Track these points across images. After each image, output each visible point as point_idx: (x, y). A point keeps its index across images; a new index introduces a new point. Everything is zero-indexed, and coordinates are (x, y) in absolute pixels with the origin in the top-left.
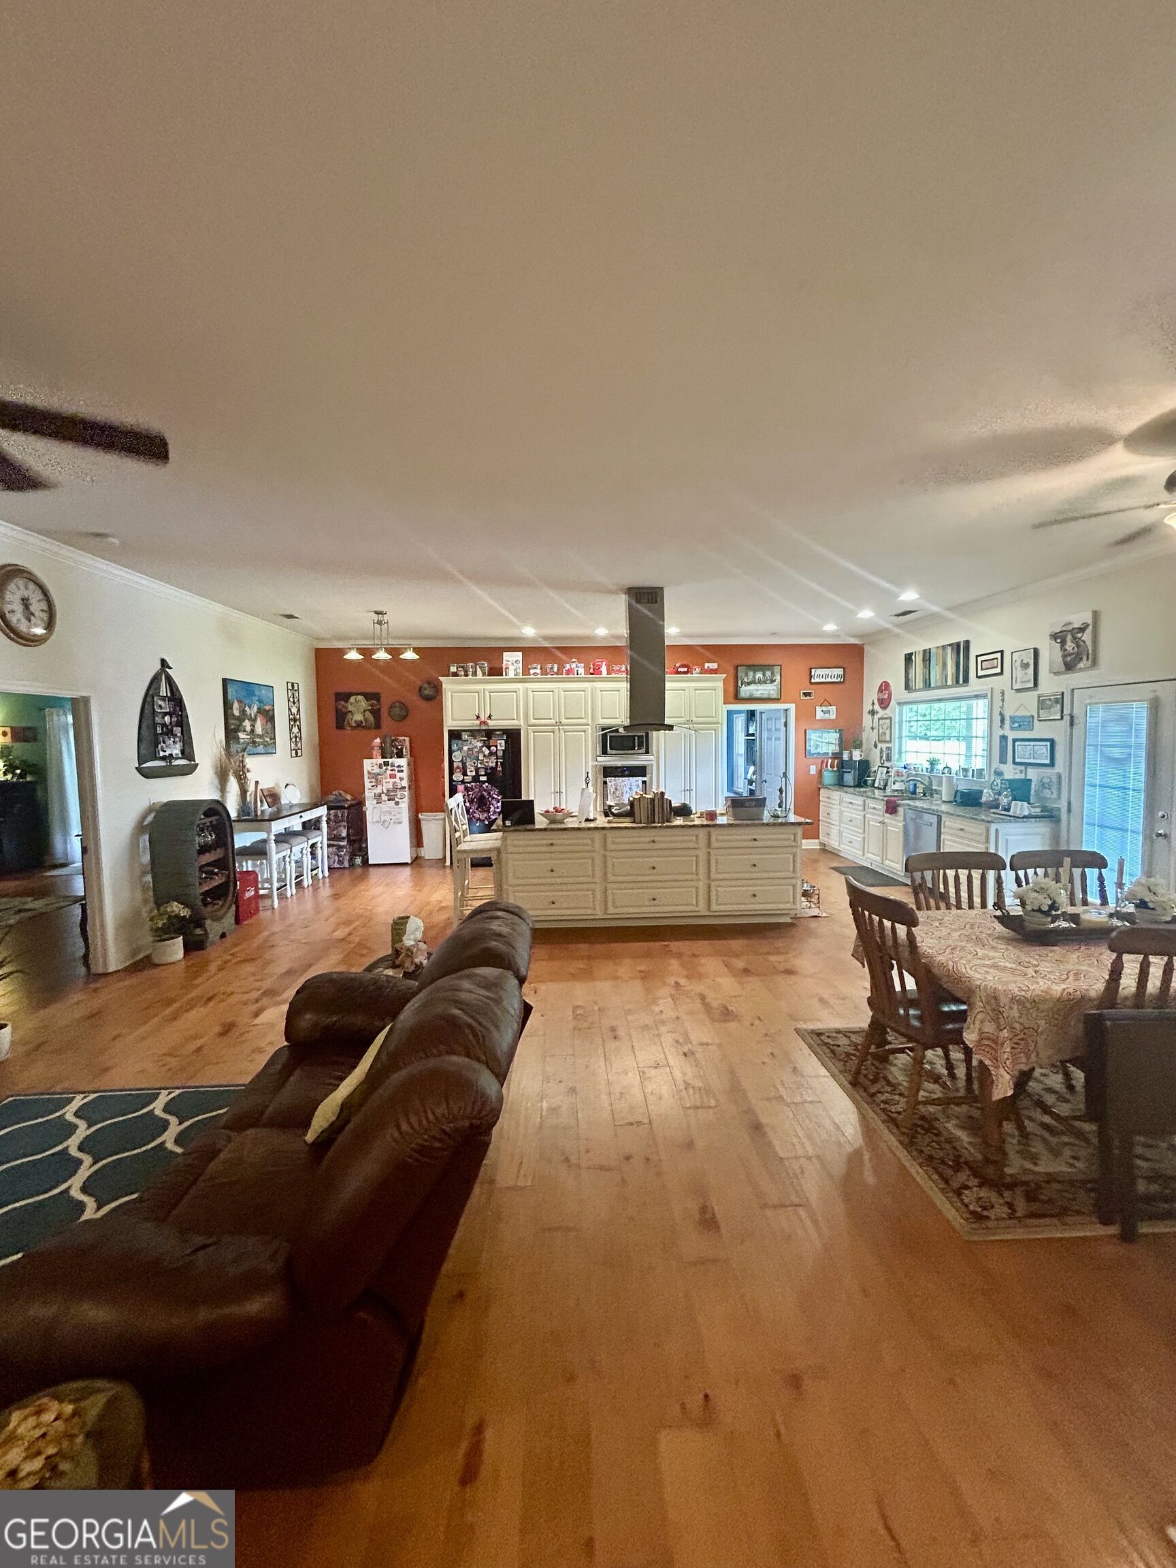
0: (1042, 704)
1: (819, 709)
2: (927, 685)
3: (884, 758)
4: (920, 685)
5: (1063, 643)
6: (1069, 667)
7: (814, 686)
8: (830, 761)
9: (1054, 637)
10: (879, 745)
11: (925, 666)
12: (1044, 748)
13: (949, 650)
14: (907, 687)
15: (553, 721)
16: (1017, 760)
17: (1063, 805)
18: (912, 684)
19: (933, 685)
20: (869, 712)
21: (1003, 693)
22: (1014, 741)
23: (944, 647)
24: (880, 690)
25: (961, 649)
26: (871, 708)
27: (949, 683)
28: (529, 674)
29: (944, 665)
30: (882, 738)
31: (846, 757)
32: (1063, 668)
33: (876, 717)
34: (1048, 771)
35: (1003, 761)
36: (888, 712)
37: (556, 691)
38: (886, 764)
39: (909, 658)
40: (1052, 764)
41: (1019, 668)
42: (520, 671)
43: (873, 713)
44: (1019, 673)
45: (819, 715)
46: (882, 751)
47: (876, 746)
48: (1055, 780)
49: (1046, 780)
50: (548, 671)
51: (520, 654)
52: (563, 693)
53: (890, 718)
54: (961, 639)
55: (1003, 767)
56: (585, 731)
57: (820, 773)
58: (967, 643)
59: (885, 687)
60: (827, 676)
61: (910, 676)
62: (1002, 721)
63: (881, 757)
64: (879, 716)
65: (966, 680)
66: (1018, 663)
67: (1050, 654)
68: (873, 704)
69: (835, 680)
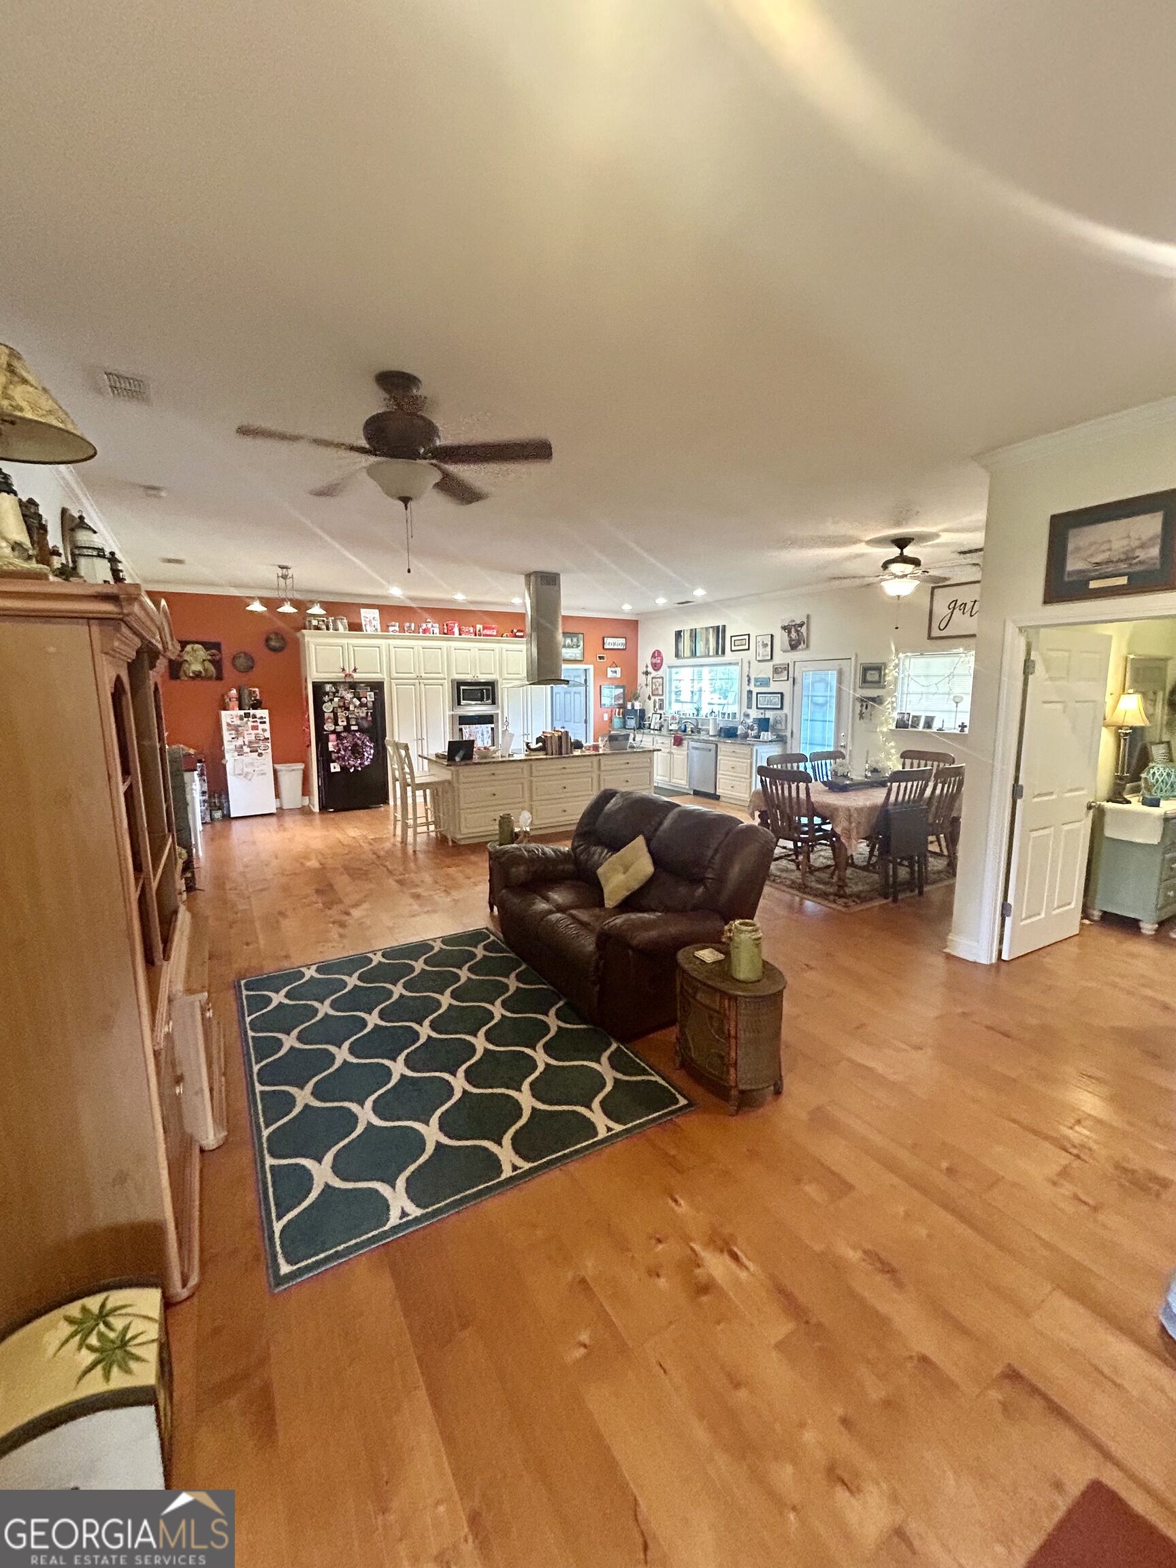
0: (776, 670)
1: (609, 669)
2: (694, 654)
3: (657, 707)
4: (687, 653)
5: (789, 632)
6: (794, 647)
7: (607, 651)
8: (617, 710)
9: (784, 628)
10: (653, 698)
11: (691, 641)
12: (777, 699)
13: (711, 630)
14: (677, 655)
15: (414, 676)
16: (759, 706)
17: (788, 734)
18: (681, 653)
19: (698, 654)
20: (643, 673)
21: (749, 663)
22: (757, 694)
23: (707, 629)
24: (653, 656)
25: (720, 632)
26: (645, 670)
27: (711, 654)
28: (388, 632)
29: (707, 641)
30: (656, 692)
31: (629, 707)
32: (789, 648)
33: (650, 677)
34: (779, 712)
35: (749, 707)
36: (660, 673)
37: (416, 648)
38: (659, 712)
39: (678, 634)
40: (782, 708)
41: (761, 647)
42: (379, 627)
43: (647, 673)
44: (761, 650)
45: (610, 674)
46: (655, 701)
47: (649, 698)
48: (784, 718)
49: (778, 718)
50: (406, 629)
51: (377, 611)
52: (421, 650)
53: (662, 678)
54: (720, 624)
55: (749, 711)
56: (442, 685)
57: (611, 720)
58: (724, 626)
59: (657, 654)
60: (614, 644)
61: (680, 648)
62: (749, 681)
63: (655, 707)
64: (652, 675)
65: (723, 652)
66: (761, 642)
67: (781, 639)
68: (647, 667)
69: (619, 647)
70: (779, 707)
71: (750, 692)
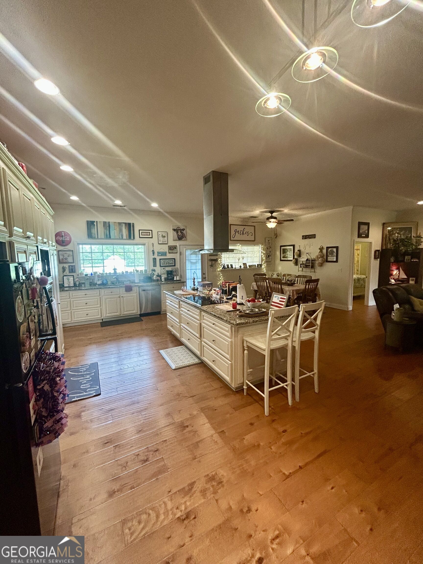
0: (170, 248)
2: (108, 237)
4: (100, 236)
5: (177, 232)
6: (180, 239)
9: (174, 230)
10: (61, 265)
11: (104, 228)
12: (172, 261)
13: (124, 225)
14: (89, 237)
16: (161, 265)
18: (93, 235)
19: (111, 237)
21: (153, 244)
22: (160, 259)
23: (119, 223)
25: (132, 226)
27: (123, 238)
29: (120, 230)
30: (64, 261)
32: (178, 239)
34: (174, 267)
36: (68, 247)
38: (71, 274)
39: (90, 223)
44: (161, 239)
46: (64, 268)
53: (72, 251)
54: (131, 222)
55: (155, 268)
58: (134, 224)
62: (154, 253)
63: (64, 271)
64: (59, 249)
65: (134, 238)
66: (161, 235)
67: (172, 235)
70: (174, 265)
71: (155, 259)
